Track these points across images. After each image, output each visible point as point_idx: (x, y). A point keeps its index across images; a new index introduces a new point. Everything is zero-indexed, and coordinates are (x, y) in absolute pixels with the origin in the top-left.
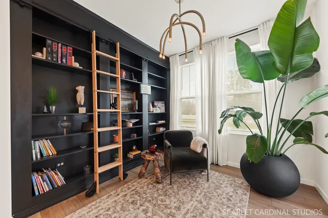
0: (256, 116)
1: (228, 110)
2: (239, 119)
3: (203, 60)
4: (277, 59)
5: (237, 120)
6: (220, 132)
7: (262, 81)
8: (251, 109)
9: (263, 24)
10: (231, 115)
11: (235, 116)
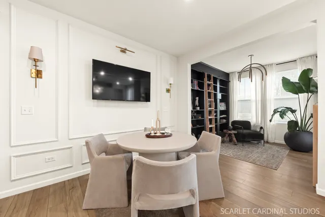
0: (293, 111)
1: (278, 109)
2: (283, 114)
3: (257, 77)
4: (303, 87)
5: (282, 114)
6: (271, 121)
7: (297, 94)
8: (291, 108)
9: (300, 58)
10: (278, 112)
11: (281, 112)
